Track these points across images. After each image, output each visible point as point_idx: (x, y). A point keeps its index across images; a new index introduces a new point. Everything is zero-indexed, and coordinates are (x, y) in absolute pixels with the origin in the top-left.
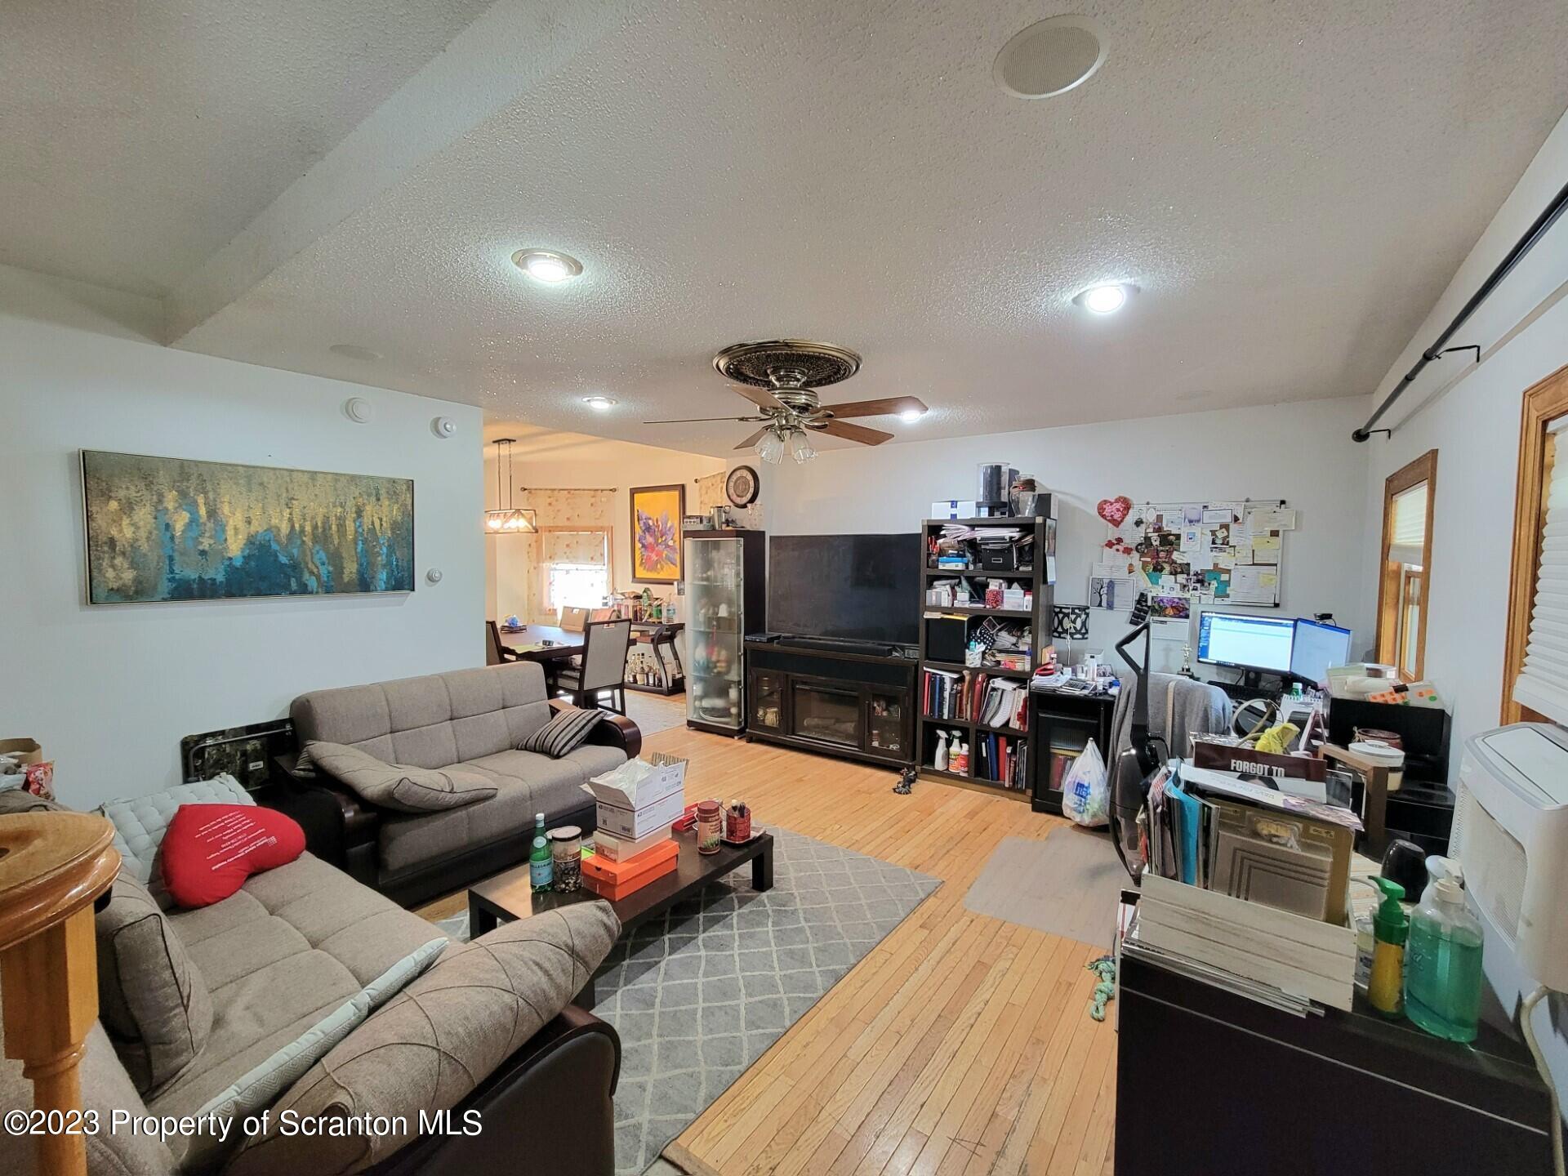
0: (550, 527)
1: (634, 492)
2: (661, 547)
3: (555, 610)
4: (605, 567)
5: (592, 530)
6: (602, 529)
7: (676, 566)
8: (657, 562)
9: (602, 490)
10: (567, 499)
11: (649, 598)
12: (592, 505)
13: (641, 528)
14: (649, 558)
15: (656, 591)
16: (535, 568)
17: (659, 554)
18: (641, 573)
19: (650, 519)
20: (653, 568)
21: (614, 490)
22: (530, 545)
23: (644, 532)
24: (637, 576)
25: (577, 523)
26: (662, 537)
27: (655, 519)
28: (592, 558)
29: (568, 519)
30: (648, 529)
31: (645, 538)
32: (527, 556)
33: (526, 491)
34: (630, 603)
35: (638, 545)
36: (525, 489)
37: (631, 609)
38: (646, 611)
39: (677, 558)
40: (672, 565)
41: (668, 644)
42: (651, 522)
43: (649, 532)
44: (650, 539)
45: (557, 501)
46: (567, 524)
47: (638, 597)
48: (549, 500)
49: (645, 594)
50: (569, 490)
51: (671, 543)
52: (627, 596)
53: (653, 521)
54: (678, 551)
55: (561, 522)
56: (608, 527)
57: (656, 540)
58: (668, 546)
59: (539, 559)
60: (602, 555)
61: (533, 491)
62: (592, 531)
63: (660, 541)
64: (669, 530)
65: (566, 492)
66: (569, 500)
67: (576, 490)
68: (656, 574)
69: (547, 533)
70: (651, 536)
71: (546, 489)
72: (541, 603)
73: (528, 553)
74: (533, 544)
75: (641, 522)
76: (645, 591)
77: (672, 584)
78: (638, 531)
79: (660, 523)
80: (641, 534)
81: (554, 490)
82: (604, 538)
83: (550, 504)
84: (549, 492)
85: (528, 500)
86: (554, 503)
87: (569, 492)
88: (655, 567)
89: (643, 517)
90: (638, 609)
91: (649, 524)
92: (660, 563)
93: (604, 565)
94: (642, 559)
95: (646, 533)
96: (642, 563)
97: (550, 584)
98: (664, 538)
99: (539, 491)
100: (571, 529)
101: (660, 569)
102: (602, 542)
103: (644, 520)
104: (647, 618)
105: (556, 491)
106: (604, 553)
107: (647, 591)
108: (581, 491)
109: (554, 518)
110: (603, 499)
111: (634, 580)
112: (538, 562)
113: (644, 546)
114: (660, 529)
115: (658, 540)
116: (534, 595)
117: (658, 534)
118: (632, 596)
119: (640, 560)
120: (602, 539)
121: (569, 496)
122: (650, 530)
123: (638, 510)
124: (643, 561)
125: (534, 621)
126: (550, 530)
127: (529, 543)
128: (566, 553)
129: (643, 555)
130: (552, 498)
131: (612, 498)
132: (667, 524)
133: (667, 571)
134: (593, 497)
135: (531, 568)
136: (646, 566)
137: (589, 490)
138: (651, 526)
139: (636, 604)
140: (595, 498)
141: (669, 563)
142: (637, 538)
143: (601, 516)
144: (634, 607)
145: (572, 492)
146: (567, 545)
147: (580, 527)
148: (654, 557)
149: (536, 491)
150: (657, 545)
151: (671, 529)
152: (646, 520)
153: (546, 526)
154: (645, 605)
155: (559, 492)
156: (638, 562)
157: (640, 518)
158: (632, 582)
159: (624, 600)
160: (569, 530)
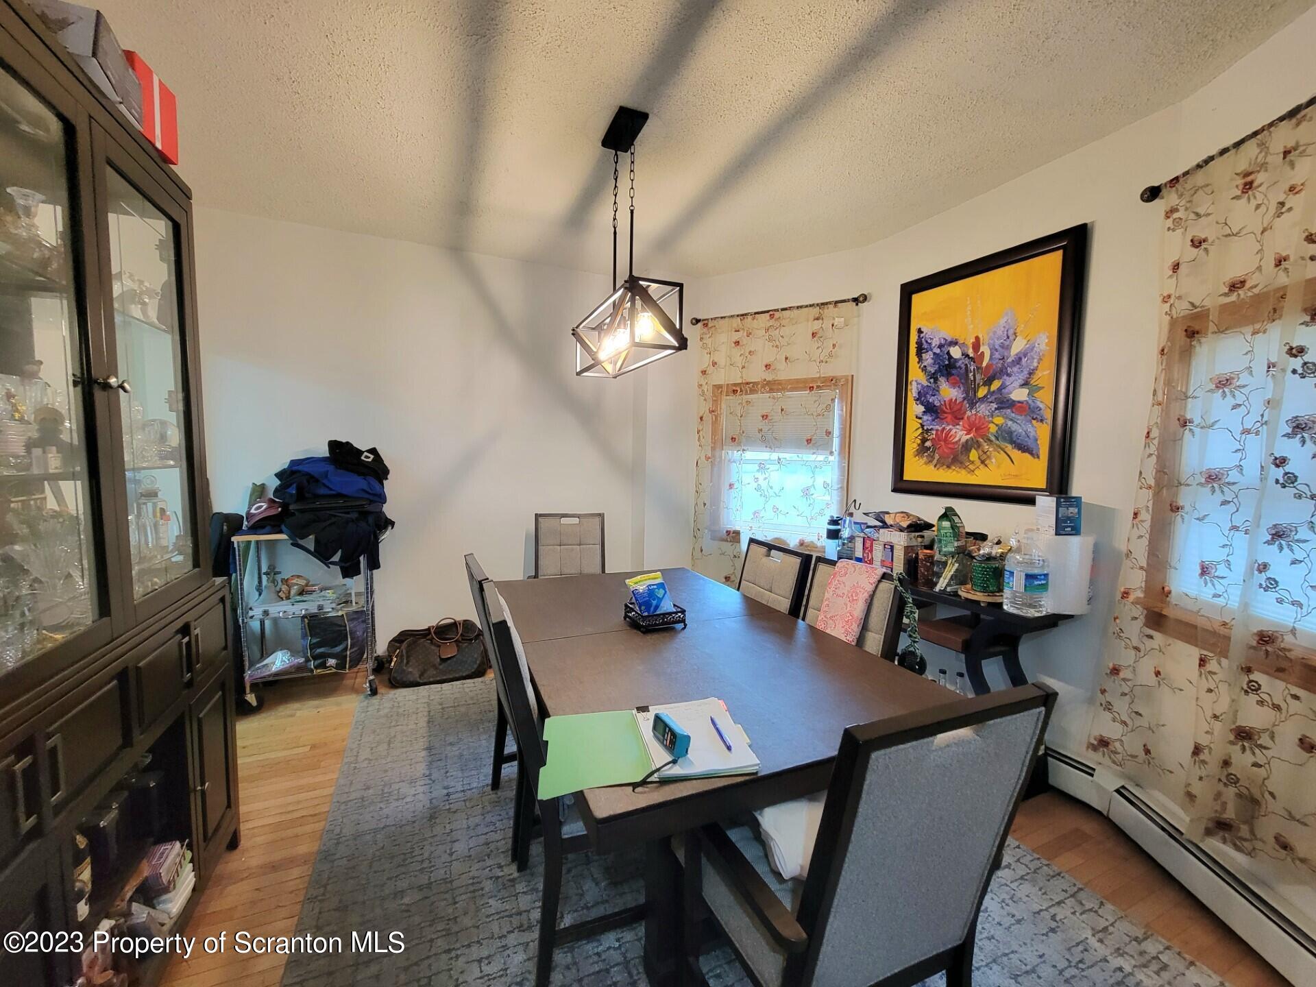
0: (735, 385)
1: (910, 290)
2: (983, 409)
3: (737, 533)
4: (834, 459)
5: (810, 385)
6: (831, 382)
7: (1035, 455)
8: (967, 447)
9: (837, 302)
10: (767, 330)
12: (814, 335)
13: (924, 369)
14: (945, 438)
15: (973, 515)
16: (707, 458)
17: (977, 427)
18: (917, 470)
19: (954, 343)
20: (956, 457)
21: (860, 300)
22: (701, 418)
23: (934, 377)
25: (785, 373)
26: (988, 382)
27: (971, 341)
28: (809, 441)
29: (767, 366)
30: (946, 368)
31: (936, 391)
32: (697, 436)
33: (700, 324)
34: (900, 540)
35: (914, 409)
36: (698, 321)
37: (899, 555)
38: (945, 564)
39: (1042, 434)
40: (1016, 454)
41: (1000, 660)
42: (956, 352)
43: (948, 375)
44: (949, 392)
45: (749, 335)
46: (769, 377)
47: (918, 527)
48: (736, 337)
49: (946, 524)
50: (771, 313)
51: (1019, 395)
52: (889, 520)
53: (963, 345)
54: (1049, 415)
55: (756, 374)
56: (846, 377)
57: (970, 390)
58: (1005, 404)
59: (717, 443)
60: (829, 433)
61: (711, 324)
62: (811, 389)
63: (982, 392)
64: (1018, 360)
65: (767, 315)
66: (771, 332)
67: (783, 309)
68: (964, 472)
69: (731, 397)
70: (954, 385)
71: (732, 317)
72: (715, 517)
73: (699, 432)
74: (708, 418)
75: (928, 358)
77: (1031, 501)
78: (917, 376)
79: (985, 349)
80: (925, 383)
81: (744, 316)
82: (833, 400)
83: (737, 343)
84: (739, 319)
85: (701, 339)
86: (744, 341)
87: (772, 316)
88: (963, 458)
89: (935, 342)
90: (921, 556)
91: (950, 357)
92: (979, 446)
93: (831, 453)
94: (924, 441)
95: (942, 380)
96: (922, 450)
97: (731, 486)
98: (996, 385)
99: (722, 321)
100: (773, 386)
101: (983, 462)
102: (829, 408)
103: (938, 351)
104: (948, 585)
105: (750, 317)
106: (830, 430)
107: (948, 514)
108: (796, 311)
109: (743, 367)
110: (836, 322)
111: (901, 486)
112: (713, 449)
113: (930, 409)
114: (984, 364)
115: (975, 393)
116: (705, 504)
117: (978, 377)
118: (905, 524)
119: (919, 442)
120: (830, 402)
121: (772, 322)
122: (954, 371)
123: (920, 331)
124: (928, 444)
125: (702, 551)
126: (735, 392)
127: (701, 415)
128: (761, 430)
129: (928, 430)
130: (741, 332)
131: (859, 316)
132: (1008, 348)
133: (999, 467)
134: (817, 319)
135: (703, 458)
136: (937, 457)
137: (811, 306)
138: (956, 361)
139: (914, 543)
140: (821, 321)
141: (1009, 448)
142: (913, 392)
143: (830, 356)
144: (908, 549)
145: (777, 315)
146: (765, 417)
147: (789, 381)
148: (960, 434)
149: (715, 322)
150: (972, 405)
151: (1024, 360)
152: (945, 350)
153: (728, 385)
154: (944, 550)
155: (754, 319)
156: (911, 446)
157: (925, 346)
158: (895, 490)
159: (882, 530)
160: (767, 388)
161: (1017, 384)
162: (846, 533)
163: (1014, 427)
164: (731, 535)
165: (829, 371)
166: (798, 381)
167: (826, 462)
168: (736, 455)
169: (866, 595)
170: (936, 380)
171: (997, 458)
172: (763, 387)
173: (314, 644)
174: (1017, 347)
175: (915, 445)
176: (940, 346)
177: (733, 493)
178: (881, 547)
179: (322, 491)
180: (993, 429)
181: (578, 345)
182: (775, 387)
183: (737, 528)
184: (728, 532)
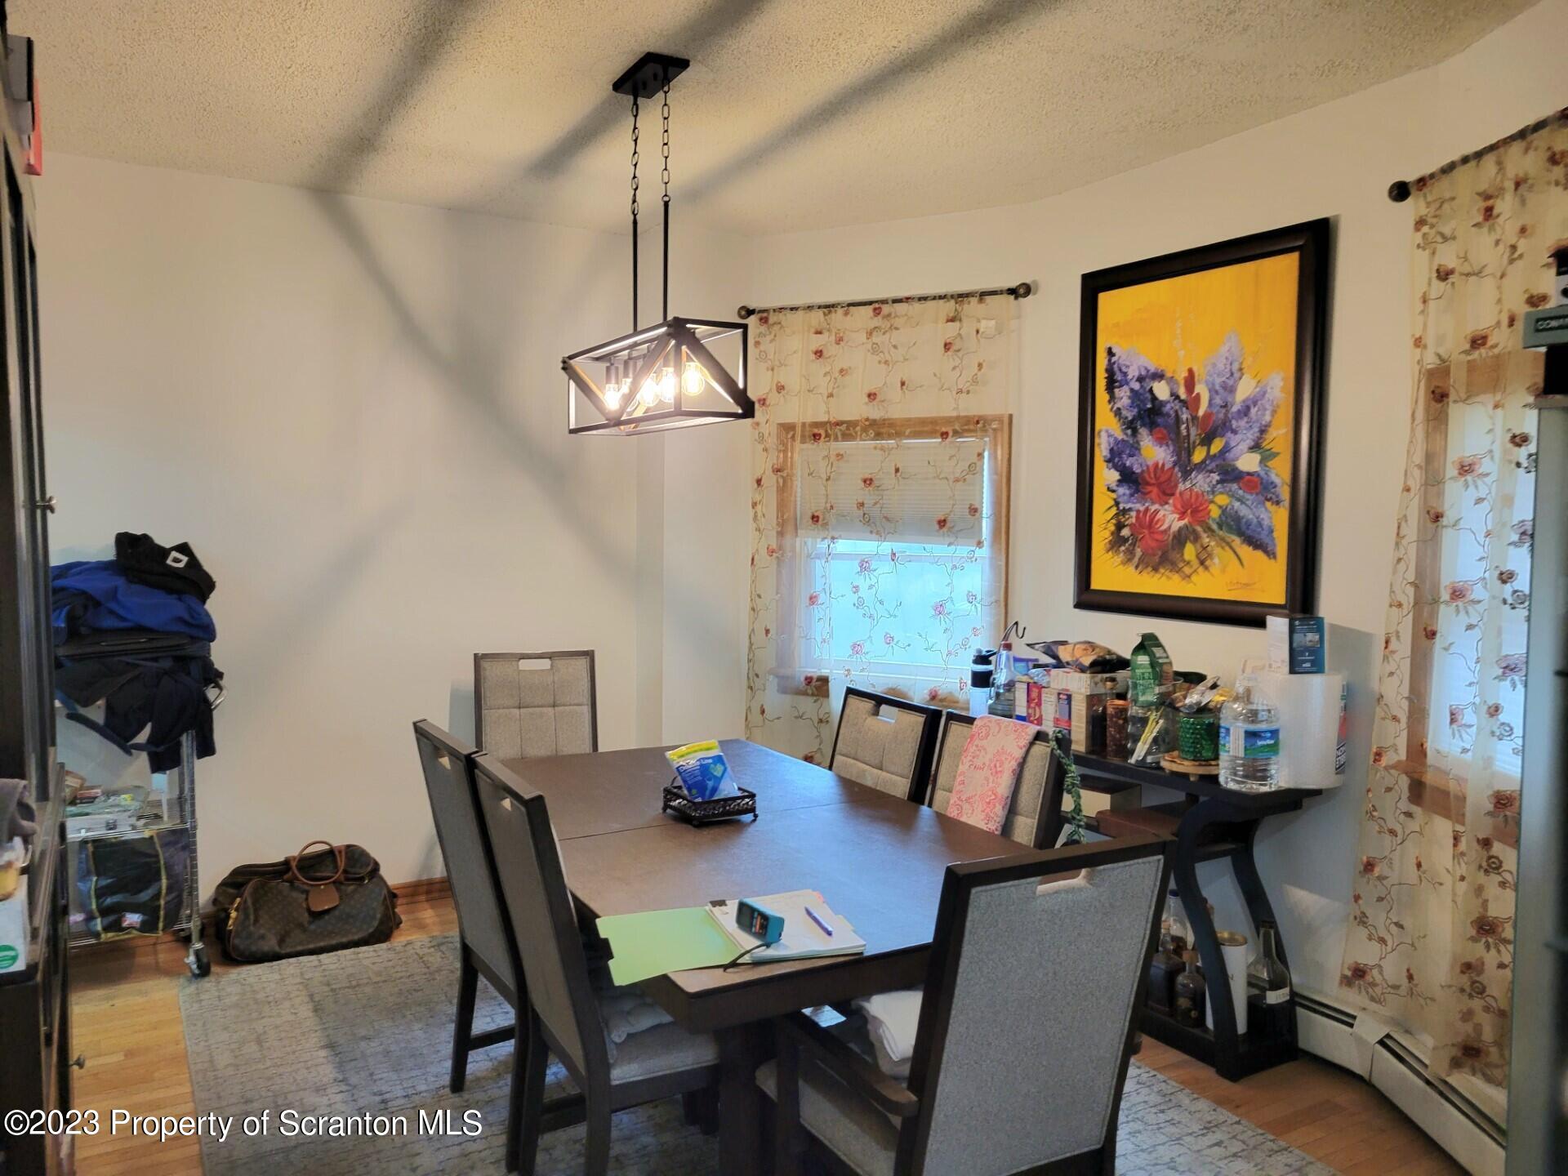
0: (816, 425)
1: (1095, 284)
2: (1201, 482)
3: (824, 681)
4: (984, 552)
5: (943, 429)
6: (975, 424)
7: (1271, 554)
8: (1180, 539)
9: (982, 294)
10: (870, 334)
11: (1159, 671)
12: (947, 346)
13: (1118, 412)
14: (1148, 523)
16: (771, 552)
17: (1193, 508)
18: (1110, 573)
19: (1159, 376)
20: (1165, 556)
21: (1020, 292)
22: (759, 482)
23: (1131, 426)
24: (1097, 583)
25: (899, 408)
26: (1207, 441)
27: (1182, 375)
28: (942, 524)
29: (872, 396)
30: (1149, 414)
31: (1135, 449)
32: (751, 513)
33: (754, 318)
34: (1080, 685)
35: (1105, 476)
36: (750, 312)
37: (1080, 709)
38: (1144, 721)
39: (1278, 521)
40: (1246, 551)
41: (1226, 862)
42: (1162, 391)
43: (1152, 426)
44: (1153, 452)
45: (839, 341)
46: (875, 413)
47: (1107, 665)
48: (817, 342)
49: (1143, 659)
50: (876, 305)
51: (1248, 462)
52: (1064, 654)
53: (1171, 381)
54: (1285, 493)
55: (854, 408)
56: (1000, 419)
57: (1183, 451)
58: (1230, 475)
59: (786, 524)
60: (974, 511)
61: (773, 318)
62: (944, 435)
63: (1199, 455)
64: (1245, 411)
65: (869, 309)
66: (877, 338)
67: (895, 301)
68: (1176, 577)
69: (810, 446)
70: (1160, 441)
71: (810, 308)
72: (784, 656)
73: (754, 505)
74: (771, 481)
75: (1123, 395)
76: (1141, 648)
77: (1259, 623)
78: (1108, 425)
79: (1201, 389)
80: (1120, 436)
81: (829, 307)
82: (980, 455)
83: (819, 353)
84: (820, 312)
86: (831, 350)
87: (877, 312)
88: (1174, 555)
89: (1133, 373)
90: (1110, 710)
91: (1154, 398)
92: (1196, 539)
93: (980, 544)
94: (1120, 526)
95: (1143, 432)
96: (1117, 542)
97: (813, 599)
98: (1217, 446)
99: (790, 315)
100: (879, 429)
101: (1202, 563)
102: (974, 469)
103: (1136, 386)
104: (1149, 753)
105: (840, 311)
106: (977, 506)
107: (1148, 644)
108: (917, 306)
109: (831, 395)
110: (984, 325)
111: (1089, 599)
112: (781, 534)
113: (1128, 477)
114: (1201, 413)
115: (1190, 454)
116: (767, 631)
117: (1193, 431)
118: (1087, 661)
119: (1113, 528)
120: (974, 458)
121: (877, 321)
122: (1160, 420)
123: (1110, 353)
124: (1125, 532)
125: (763, 712)
126: (816, 437)
127: (758, 475)
128: (862, 504)
129: (1125, 512)
130: (826, 334)
131: (1019, 317)
132: (1231, 390)
133: (1223, 571)
134: (952, 320)
135: (764, 552)
136: (1138, 552)
137: (941, 297)
138: (1163, 404)
139: (1101, 690)
140: (957, 324)
141: (1237, 541)
142: (1102, 450)
143: (975, 381)
144: (1092, 700)
145: (886, 309)
146: (868, 482)
147: (908, 422)
148: (1170, 519)
149: (781, 316)
150: (1186, 474)
151: (1253, 411)
152: (1148, 384)
153: (804, 424)
154: (1141, 699)
155: (846, 314)
156: (1101, 534)
157: (1118, 377)
158: (1080, 605)
159: (1054, 672)
160: (872, 433)
161: (1244, 446)
162: (1001, 678)
163: (1244, 511)
164: (814, 683)
165: (971, 406)
166: (923, 422)
167: (971, 559)
168: (822, 546)
169: (1014, 764)
170: (1135, 432)
171: (1221, 557)
172: (865, 430)
173: (102, 887)
174: (1245, 390)
175: (1107, 534)
176: (1140, 379)
177: (817, 611)
178: (1054, 698)
179: (109, 622)
180: (1215, 512)
181: (572, 384)
182: (883, 430)
183: (824, 672)
184: (809, 680)
